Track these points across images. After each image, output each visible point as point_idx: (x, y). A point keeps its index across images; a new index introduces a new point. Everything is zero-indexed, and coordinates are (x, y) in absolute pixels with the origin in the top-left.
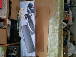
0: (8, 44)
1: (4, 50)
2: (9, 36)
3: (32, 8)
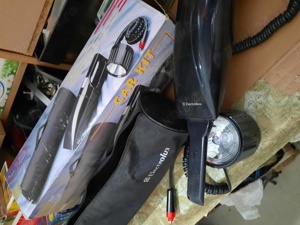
0: (34, 56)
1: (12, 73)
2: (47, 33)
3: (135, 47)
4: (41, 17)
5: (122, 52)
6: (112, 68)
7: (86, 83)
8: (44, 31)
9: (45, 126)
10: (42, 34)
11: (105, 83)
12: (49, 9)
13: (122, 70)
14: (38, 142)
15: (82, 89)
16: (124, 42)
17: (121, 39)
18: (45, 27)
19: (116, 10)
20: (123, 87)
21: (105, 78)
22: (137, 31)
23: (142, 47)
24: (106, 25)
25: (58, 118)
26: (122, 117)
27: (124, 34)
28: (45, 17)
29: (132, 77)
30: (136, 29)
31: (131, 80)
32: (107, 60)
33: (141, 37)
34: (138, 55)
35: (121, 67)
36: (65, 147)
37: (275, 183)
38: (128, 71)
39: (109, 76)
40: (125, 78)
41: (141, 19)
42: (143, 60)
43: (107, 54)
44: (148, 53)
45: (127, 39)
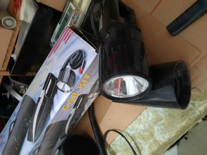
2: (15, 57)
3: (76, 72)
4: (10, 45)
5: (67, 74)
6: (60, 85)
7: (42, 94)
8: (12, 56)
9: (15, 122)
10: (11, 58)
11: (56, 96)
12: (15, 39)
13: (67, 88)
14: (10, 133)
15: (40, 98)
16: (69, 67)
17: (67, 64)
18: (13, 53)
19: (63, 42)
21: (55, 92)
22: (77, 60)
23: (81, 72)
24: (56, 53)
25: (23, 118)
26: (70, 115)
27: (68, 61)
28: (13, 45)
29: (75, 91)
30: (77, 58)
31: (75, 94)
32: (57, 79)
33: (81, 65)
34: (79, 77)
35: (66, 85)
36: (28, 140)
37: (186, 138)
39: (58, 91)
41: (80, 52)
43: (57, 74)
44: (86, 75)
45: (70, 65)
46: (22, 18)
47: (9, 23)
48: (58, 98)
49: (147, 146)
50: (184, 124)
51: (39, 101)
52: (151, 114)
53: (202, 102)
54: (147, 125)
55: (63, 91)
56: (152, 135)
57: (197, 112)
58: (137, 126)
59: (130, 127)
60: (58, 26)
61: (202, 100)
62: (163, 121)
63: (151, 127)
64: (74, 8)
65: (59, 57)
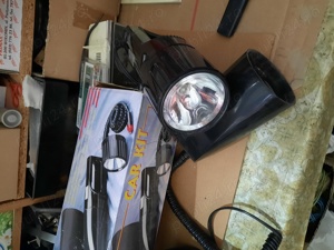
0: (26, 196)
1: (8, 226)
2: (32, 166)
4: (21, 153)
5: (113, 144)
6: (109, 164)
7: (88, 193)
8: (28, 166)
10: (28, 170)
11: (108, 184)
12: (26, 142)
13: (120, 162)
15: (86, 201)
16: (112, 133)
17: (107, 132)
18: (28, 162)
19: (92, 108)
20: (129, 178)
21: (106, 178)
22: (120, 117)
23: (131, 130)
24: (88, 126)
25: (71, 246)
26: (142, 211)
27: (108, 126)
28: (25, 152)
29: (133, 164)
31: (134, 167)
32: (101, 159)
33: (126, 121)
34: (131, 139)
35: (118, 160)
38: (126, 160)
39: (109, 173)
40: (126, 168)
41: (120, 105)
42: (138, 142)
43: (98, 153)
44: (140, 133)
45: (113, 129)
46: (27, 104)
47: (11, 119)
48: (112, 185)
49: (278, 204)
50: (308, 137)
51: (86, 207)
52: (258, 153)
53: (313, 94)
54: (260, 171)
55: (117, 170)
56: (276, 181)
57: (315, 108)
58: (249, 182)
59: (239, 191)
60: (80, 100)
61: (311, 90)
62: (280, 151)
63: (268, 172)
64: (92, 66)
65: (94, 129)
